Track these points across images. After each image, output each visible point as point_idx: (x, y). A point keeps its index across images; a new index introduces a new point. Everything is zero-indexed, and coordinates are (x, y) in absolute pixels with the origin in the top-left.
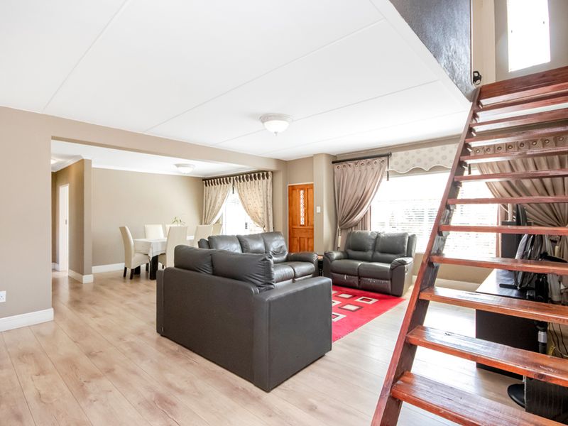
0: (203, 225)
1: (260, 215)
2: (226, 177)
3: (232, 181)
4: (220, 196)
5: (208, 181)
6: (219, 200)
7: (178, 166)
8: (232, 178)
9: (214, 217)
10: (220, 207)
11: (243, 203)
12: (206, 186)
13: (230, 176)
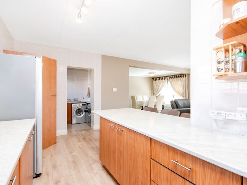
0: (153, 96)
1: (181, 92)
2: (164, 77)
3: (167, 79)
4: (161, 85)
5: (155, 79)
6: (161, 86)
7: (149, 73)
8: (167, 77)
9: (158, 93)
10: (161, 89)
11: (173, 87)
12: (154, 80)
13: (166, 77)
